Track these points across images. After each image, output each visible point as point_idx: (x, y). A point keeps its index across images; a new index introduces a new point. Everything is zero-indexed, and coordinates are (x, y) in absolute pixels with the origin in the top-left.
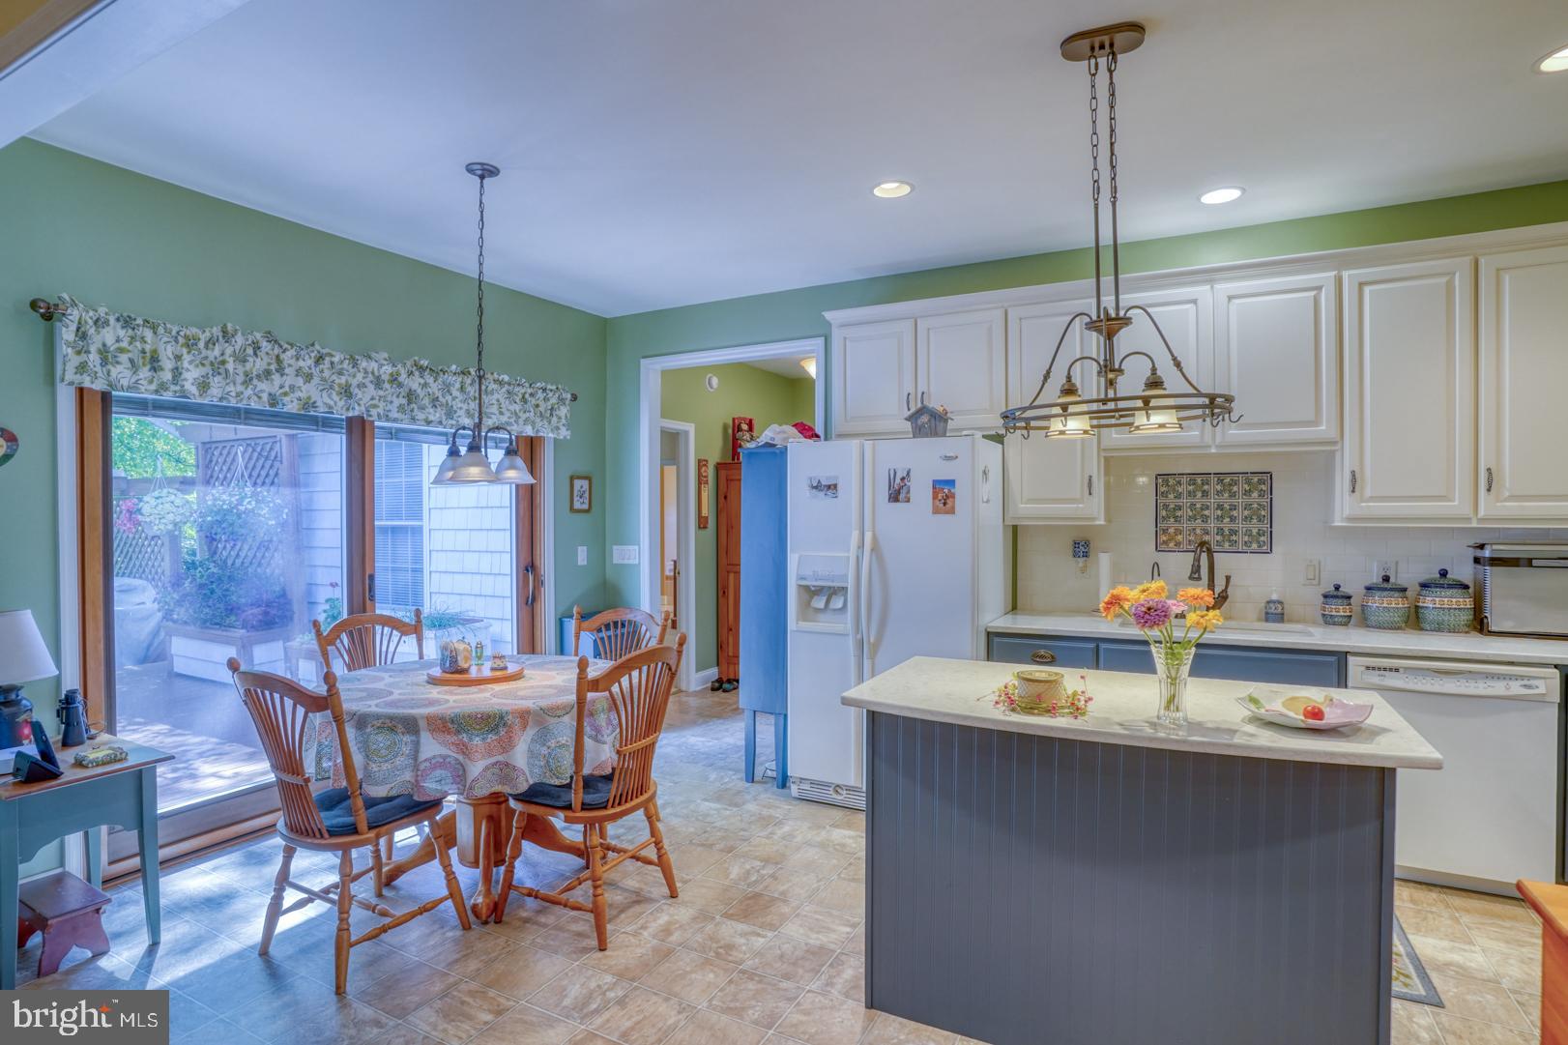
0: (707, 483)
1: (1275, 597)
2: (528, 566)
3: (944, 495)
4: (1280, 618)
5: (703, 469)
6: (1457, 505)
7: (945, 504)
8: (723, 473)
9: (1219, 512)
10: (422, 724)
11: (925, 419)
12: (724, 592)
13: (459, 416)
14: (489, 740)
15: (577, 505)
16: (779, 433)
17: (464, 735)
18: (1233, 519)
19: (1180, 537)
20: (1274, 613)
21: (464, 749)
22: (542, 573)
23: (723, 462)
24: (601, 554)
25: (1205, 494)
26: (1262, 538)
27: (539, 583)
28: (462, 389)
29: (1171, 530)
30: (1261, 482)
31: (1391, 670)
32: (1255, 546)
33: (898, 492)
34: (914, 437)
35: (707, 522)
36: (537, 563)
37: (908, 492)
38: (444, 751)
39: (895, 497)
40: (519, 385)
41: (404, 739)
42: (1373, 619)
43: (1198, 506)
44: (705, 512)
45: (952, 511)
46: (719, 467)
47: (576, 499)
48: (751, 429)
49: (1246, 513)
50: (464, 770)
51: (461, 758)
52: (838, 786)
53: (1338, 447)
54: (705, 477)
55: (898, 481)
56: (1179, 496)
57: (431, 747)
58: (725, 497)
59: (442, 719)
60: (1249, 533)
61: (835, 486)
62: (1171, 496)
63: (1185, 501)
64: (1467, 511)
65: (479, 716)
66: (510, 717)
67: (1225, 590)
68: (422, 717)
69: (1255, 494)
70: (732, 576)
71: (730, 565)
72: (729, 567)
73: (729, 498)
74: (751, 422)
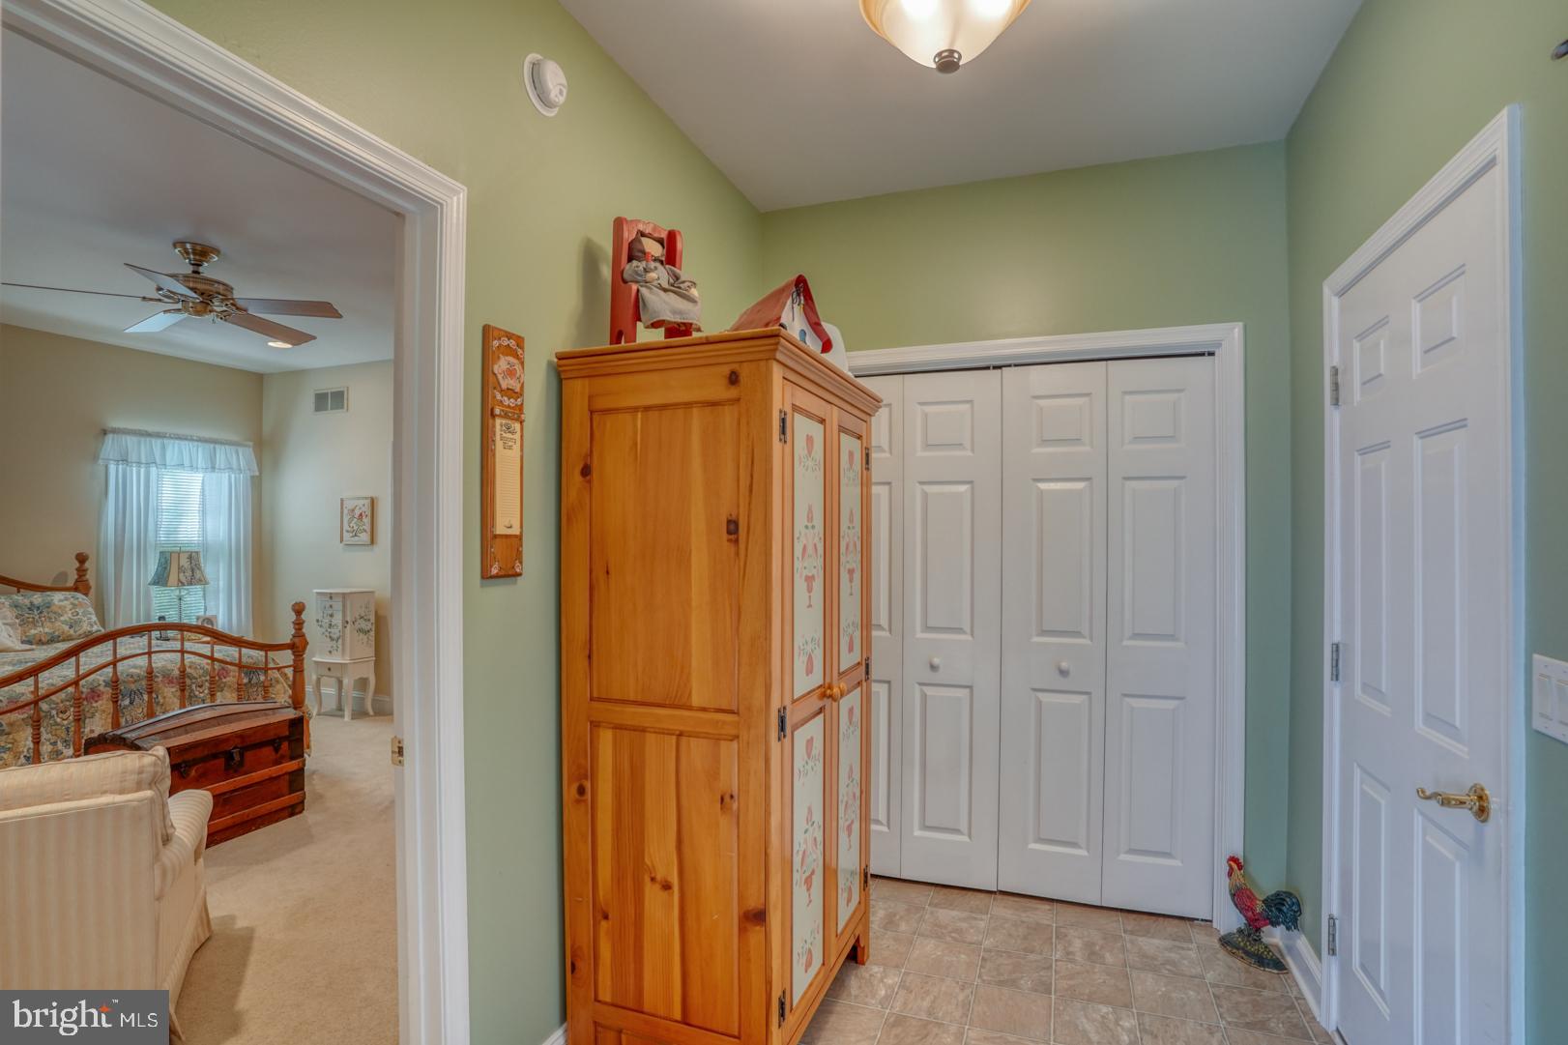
0: (516, 414)
5: (501, 365)
8: (578, 390)
12: (581, 791)
23: (579, 349)
35: (519, 556)
44: (506, 521)
46: (566, 368)
48: (671, 257)
54: (510, 392)
58: (586, 471)
70: (606, 737)
71: (600, 700)
72: (595, 705)
73: (595, 474)
74: (670, 242)
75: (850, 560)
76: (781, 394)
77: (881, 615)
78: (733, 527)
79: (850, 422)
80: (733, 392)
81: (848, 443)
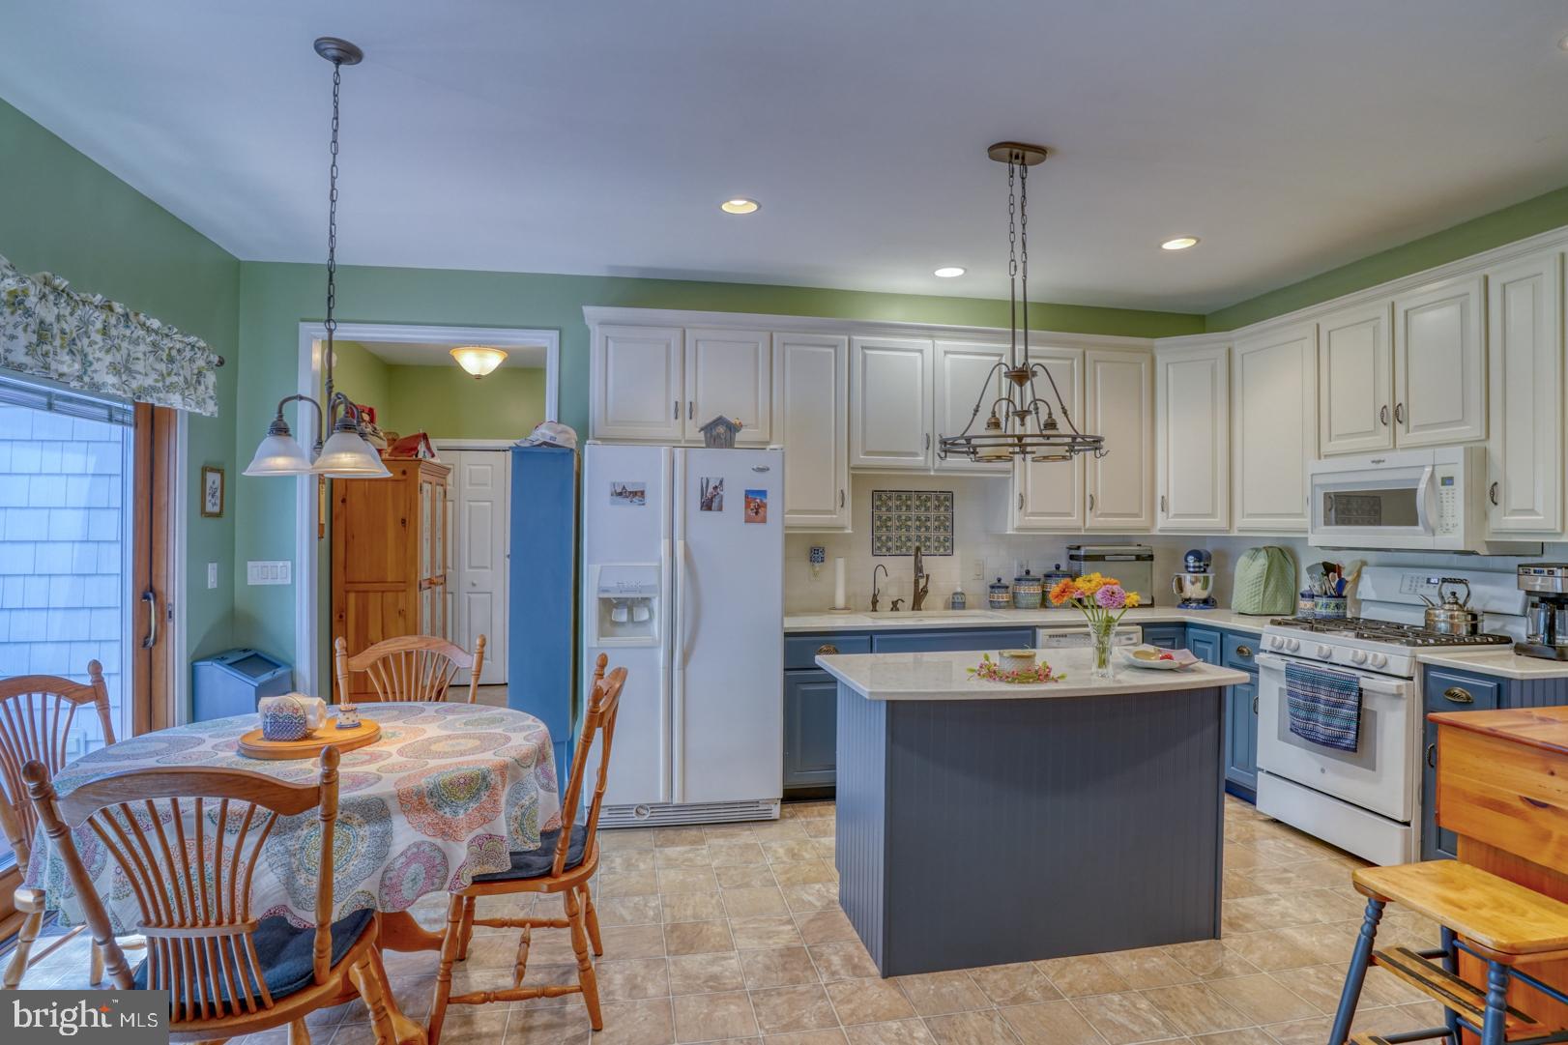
0: (324, 482)
1: (959, 590)
2: (148, 592)
3: (755, 505)
4: (962, 606)
6: (1074, 521)
7: (757, 513)
9: (918, 523)
10: (393, 805)
11: (721, 429)
12: (341, 617)
13: (95, 371)
14: (470, 810)
15: (209, 508)
16: (561, 432)
17: (447, 810)
18: (927, 529)
19: (890, 544)
20: (957, 603)
21: (447, 831)
22: (171, 601)
24: (228, 574)
25: (908, 508)
26: (947, 544)
27: (165, 615)
28: (105, 331)
29: (884, 538)
30: (946, 499)
31: (1062, 636)
32: (942, 550)
33: (711, 500)
34: (708, 446)
35: (324, 531)
36: (160, 586)
37: (721, 501)
38: (419, 837)
39: (707, 505)
40: (167, 335)
41: (362, 833)
42: (1023, 602)
43: (903, 518)
44: (322, 519)
45: (764, 521)
47: (208, 498)
48: (372, 421)
49: (936, 523)
50: (444, 857)
51: (439, 841)
52: (641, 807)
53: (1011, 475)
55: (710, 490)
56: (889, 510)
57: (405, 834)
58: (344, 501)
59: (420, 795)
60: (938, 540)
61: (642, 493)
62: (884, 509)
63: (894, 514)
64: (1080, 523)
65: (462, 781)
66: (493, 776)
67: (925, 586)
68: (392, 797)
69: (942, 509)
70: (352, 597)
71: (350, 582)
72: (348, 585)
73: (348, 502)
74: (371, 412)
75: (439, 534)
76: (422, 477)
77: (449, 563)
78: (404, 521)
79: (441, 481)
80: (404, 477)
81: (439, 489)
